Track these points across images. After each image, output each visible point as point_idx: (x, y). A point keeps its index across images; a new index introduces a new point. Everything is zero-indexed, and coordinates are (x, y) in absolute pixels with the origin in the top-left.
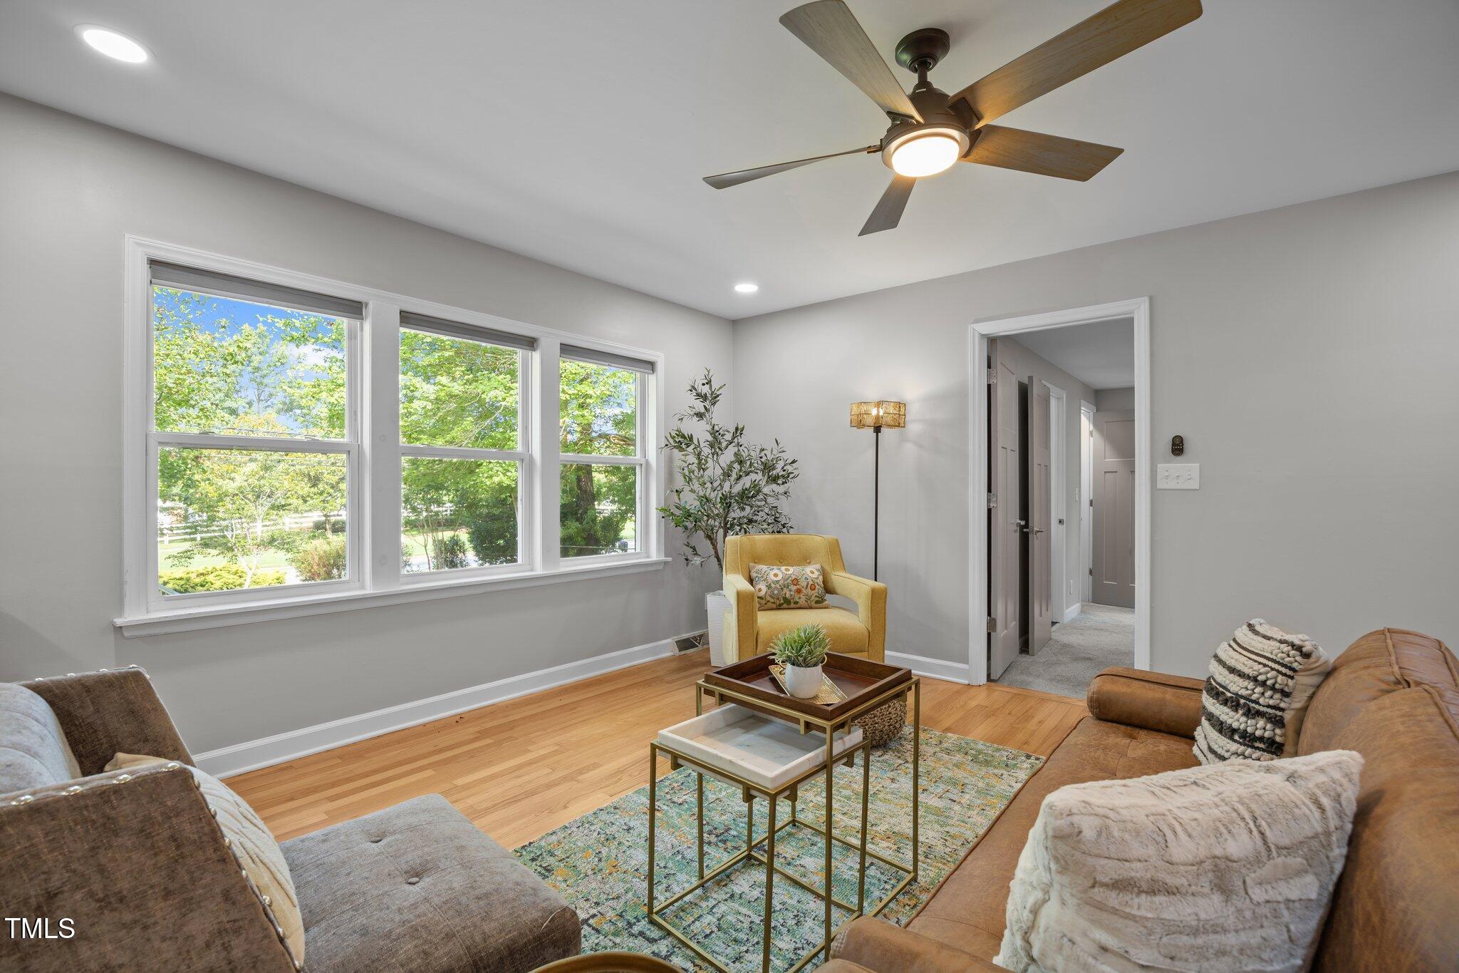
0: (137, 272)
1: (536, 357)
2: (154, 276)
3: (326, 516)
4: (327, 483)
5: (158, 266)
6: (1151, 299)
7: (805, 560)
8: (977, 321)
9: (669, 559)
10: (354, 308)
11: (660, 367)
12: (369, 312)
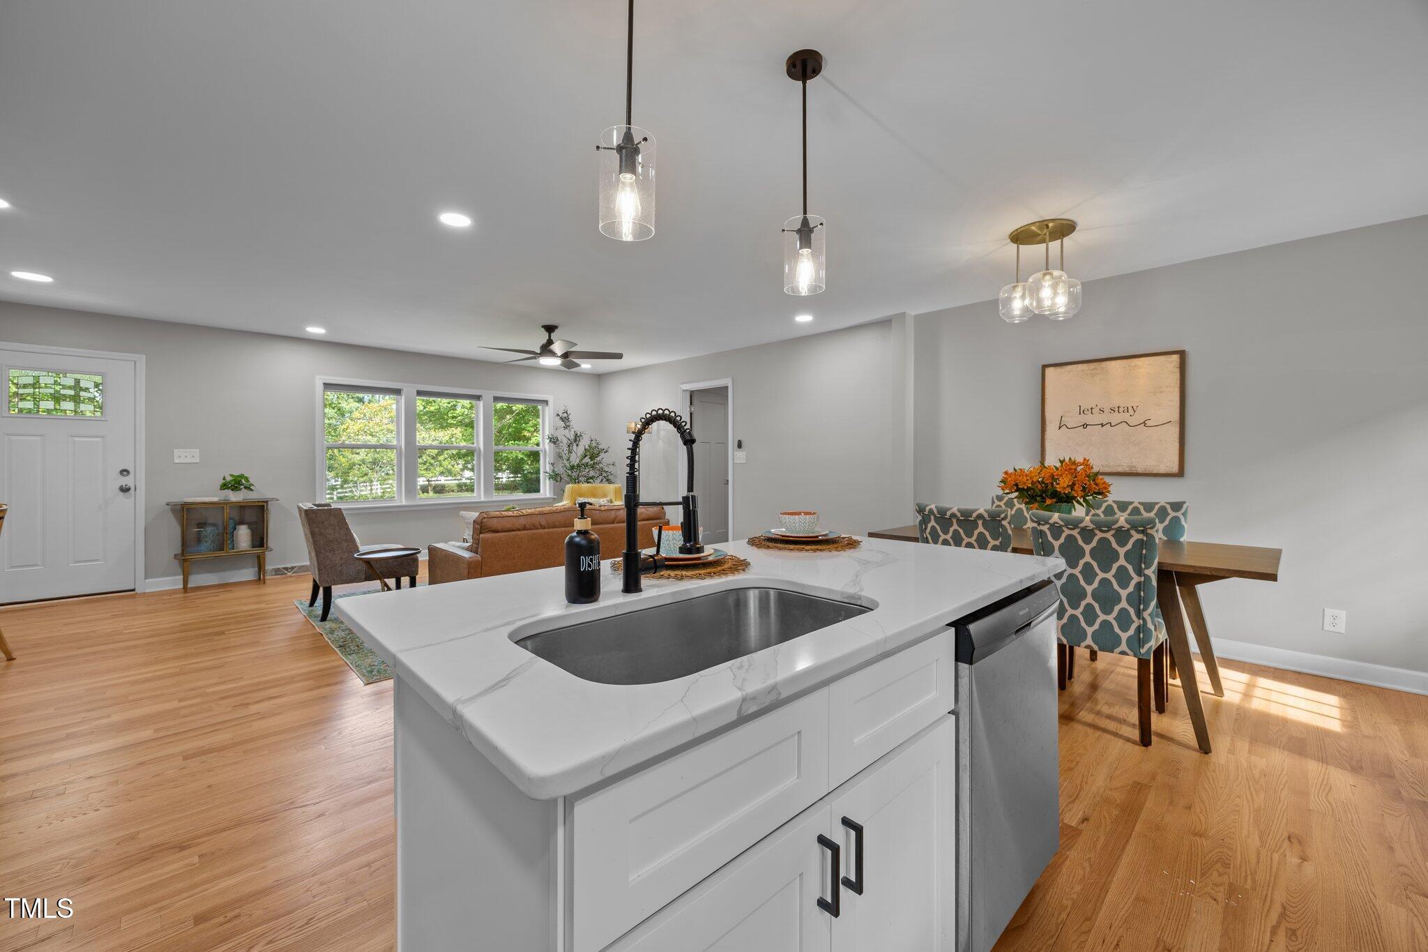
0: (320, 387)
1: (481, 404)
2: (325, 388)
3: (428, 481)
4: (429, 455)
5: (327, 386)
6: (733, 379)
7: (605, 496)
8: (683, 383)
9: (555, 497)
10: (397, 392)
11: (550, 403)
12: (404, 393)
